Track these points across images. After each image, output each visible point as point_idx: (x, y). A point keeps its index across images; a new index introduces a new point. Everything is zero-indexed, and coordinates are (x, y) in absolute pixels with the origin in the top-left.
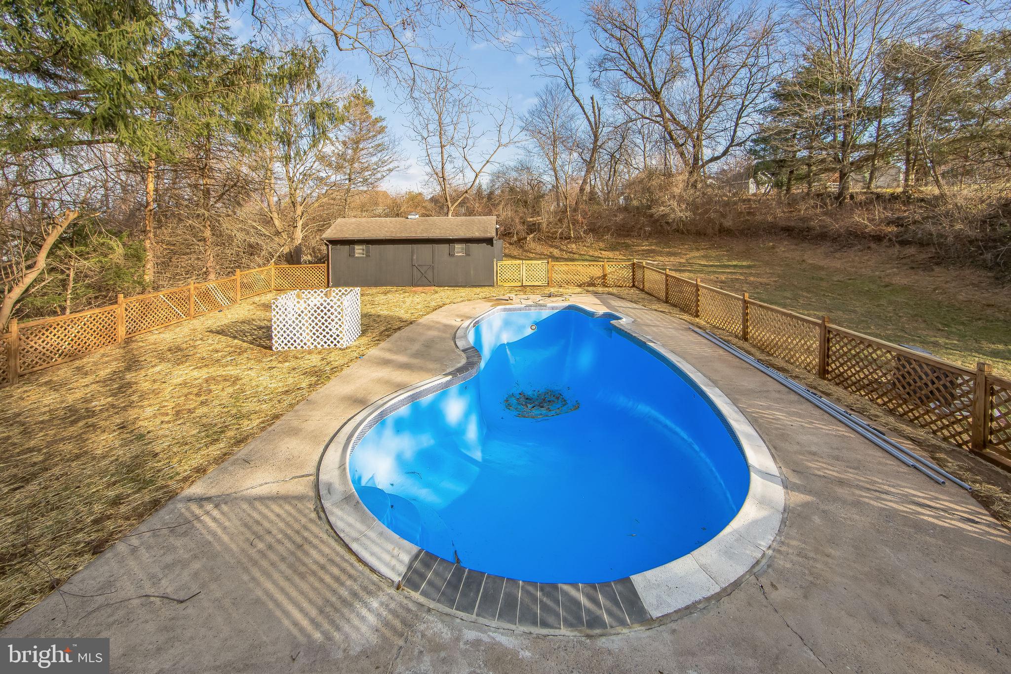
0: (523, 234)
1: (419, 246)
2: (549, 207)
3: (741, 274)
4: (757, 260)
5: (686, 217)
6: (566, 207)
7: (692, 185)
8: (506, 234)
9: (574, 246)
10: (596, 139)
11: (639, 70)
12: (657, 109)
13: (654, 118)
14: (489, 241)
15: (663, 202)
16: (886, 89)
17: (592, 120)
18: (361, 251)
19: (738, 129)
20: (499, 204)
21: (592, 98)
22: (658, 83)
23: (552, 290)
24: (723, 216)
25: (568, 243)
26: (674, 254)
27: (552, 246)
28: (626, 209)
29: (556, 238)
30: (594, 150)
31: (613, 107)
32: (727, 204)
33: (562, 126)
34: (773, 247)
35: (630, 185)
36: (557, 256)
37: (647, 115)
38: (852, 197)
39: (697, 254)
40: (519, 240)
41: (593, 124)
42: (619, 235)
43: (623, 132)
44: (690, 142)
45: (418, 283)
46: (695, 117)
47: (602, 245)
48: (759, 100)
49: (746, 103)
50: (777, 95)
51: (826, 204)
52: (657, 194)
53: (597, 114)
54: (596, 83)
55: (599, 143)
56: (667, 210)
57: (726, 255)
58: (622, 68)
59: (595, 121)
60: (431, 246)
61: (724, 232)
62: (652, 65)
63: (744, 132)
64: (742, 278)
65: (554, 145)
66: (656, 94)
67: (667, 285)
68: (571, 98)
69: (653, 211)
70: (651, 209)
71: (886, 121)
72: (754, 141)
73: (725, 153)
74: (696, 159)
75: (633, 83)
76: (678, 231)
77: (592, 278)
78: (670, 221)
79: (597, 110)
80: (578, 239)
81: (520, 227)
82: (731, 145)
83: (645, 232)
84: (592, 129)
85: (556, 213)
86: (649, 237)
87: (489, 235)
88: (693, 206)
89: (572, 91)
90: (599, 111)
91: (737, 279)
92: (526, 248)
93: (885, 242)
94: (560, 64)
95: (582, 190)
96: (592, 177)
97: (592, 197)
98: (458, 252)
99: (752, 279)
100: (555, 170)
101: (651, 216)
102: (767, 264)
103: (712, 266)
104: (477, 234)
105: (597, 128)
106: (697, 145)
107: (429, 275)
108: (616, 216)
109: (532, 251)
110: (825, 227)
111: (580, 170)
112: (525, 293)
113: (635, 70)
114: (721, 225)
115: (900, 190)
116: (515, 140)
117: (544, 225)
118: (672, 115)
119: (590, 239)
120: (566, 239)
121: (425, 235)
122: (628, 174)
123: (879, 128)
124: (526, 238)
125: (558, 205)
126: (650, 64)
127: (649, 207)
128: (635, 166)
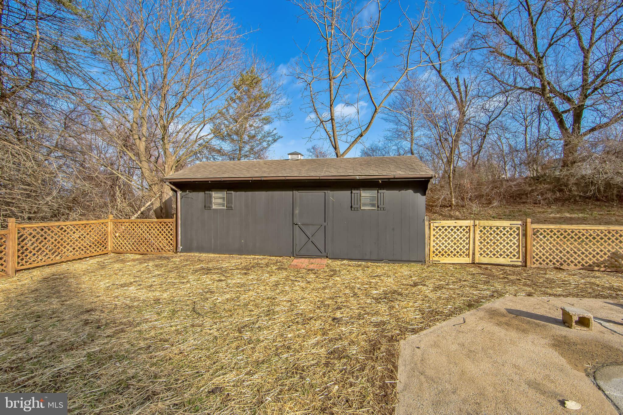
1: (304, 194)
14: (421, 185)
18: (220, 201)
29: (436, 206)
45: (302, 252)
60: (322, 192)
80: (461, 206)
87: (420, 174)
98: (365, 205)
107: (319, 240)
120: (447, 206)
121: (313, 174)
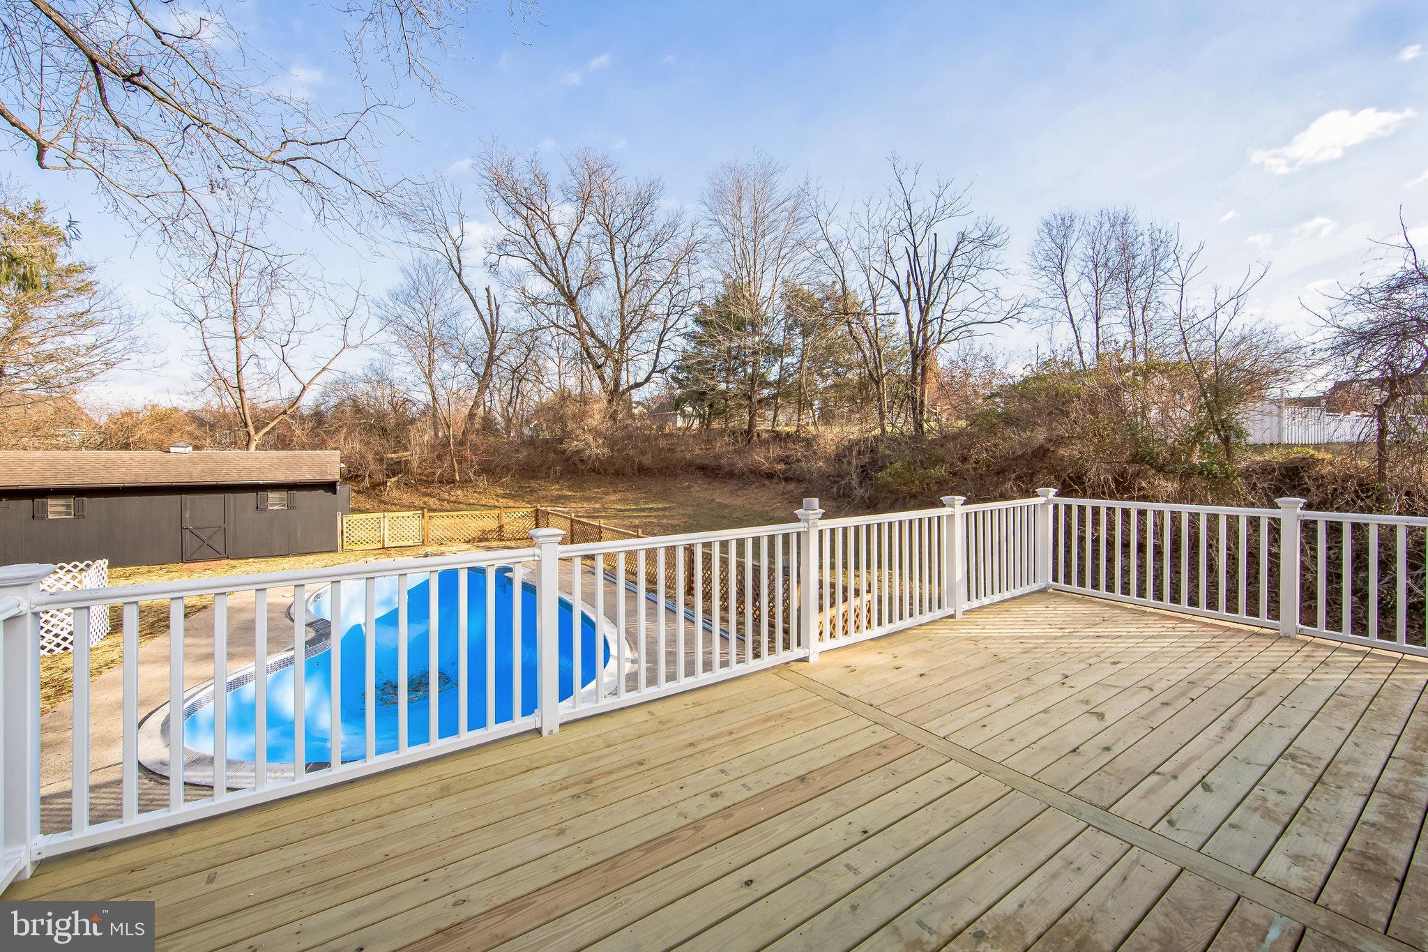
0: (379, 477)
1: (197, 496)
2: (421, 439)
3: (655, 517)
4: (673, 502)
5: (604, 454)
6: (448, 438)
7: (611, 417)
8: (351, 476)
9: (459, 492)
10: (493, 346)
11: (550, 264)
12: (572, 317)
13: (568, 329)
14: (330, 487)
15: (577, 436)
16: (789, 328)
17: (487, 319)
18: (62, 509)
19: (661, 353)
20: (337, 431)
21: (487, 290)
22: (575, 284)
23: (429, 549)
24: (643, 453)
25: (452, 488)
26: (589, 499)
27: (426, 495)
28: (531, 442)
29: (433, 482)
30: (491, 361)
31: (516, 307)
32: (647, 439)
33: (443, 322)
34: (689, 487)
35: (541, 410)
36: (434, 507)
37: (561, 323)
38: (758, 434)
39: (613, 498)
40: (374, 486)
41: (489, 326)
42: (522, 477)
43: (529, 341)
44: (610, 363)
45: (194, 557)
46: (616, 332)
47: (500, 491)
48: (681, 324)
49: (668, 326)
50: (697, 321)
51: (737, 442)
52: (571, 425)
53: (495, 313)
54: (493, 268)
55: (497, 353)
56: (581, 445)
57: (644, 498)
58: (529, 256)
59: (492, 323)
60: (221, 496)
61: (642, 471)
62: (567, 262)
63: (667, 358)
64: (656, 521)
65: (431, 349)
66: (571, 300)
67: (572, 531)
68: (457, 284)
69: (565, 446)
70: (561, 443)
71: (786, 360)
72: (677, 368)
73: (648, 379)
74: (617, 384)
75: (544, 278)
76: (594, 471)
77: (484, 531)
78: (585, 458)
79: (495, 309)
80: (465, 482)
81: (373, 466)
82: (653, 371)
83: (555, 472)
84: (487, 332)
85: (432, 446)
86: (560, 478)
87: (329, 478)
88: (611, 442)
89: (459, 275)
90: (497, 308)
91: (650, 522)
92: (386, 498)
93: (775, 480)
94: (440, 235)
95: (472, 416)
96: (487, 398)
97: (488, 424)
98: (272, 505)
99: (665, 521)
100: (431, 386)
101: (564, 452)
102: (681, 505)
103: (628, 510)
104: (308, 477)
105: (494, 332)
106: (617, 370)
107: (218, 543)
108: (517, 451)
109: (396, 502)
110: (732, 465)
111: (470, 388)
112: (389, 555)
113: (545, 263)
114: (640, 463)
115: (794, 429)
116: (371, 341)
117: (415, 464)
118: (590, 328)
119: (483, 482)
120: (448, 483)
121: (209, 479)
122: (538, 394)
123: (782, 368)
124: (384, 483)
125: (436, 434)
126: (564, 259)
127: (561, 441)
128: (548, 385)
